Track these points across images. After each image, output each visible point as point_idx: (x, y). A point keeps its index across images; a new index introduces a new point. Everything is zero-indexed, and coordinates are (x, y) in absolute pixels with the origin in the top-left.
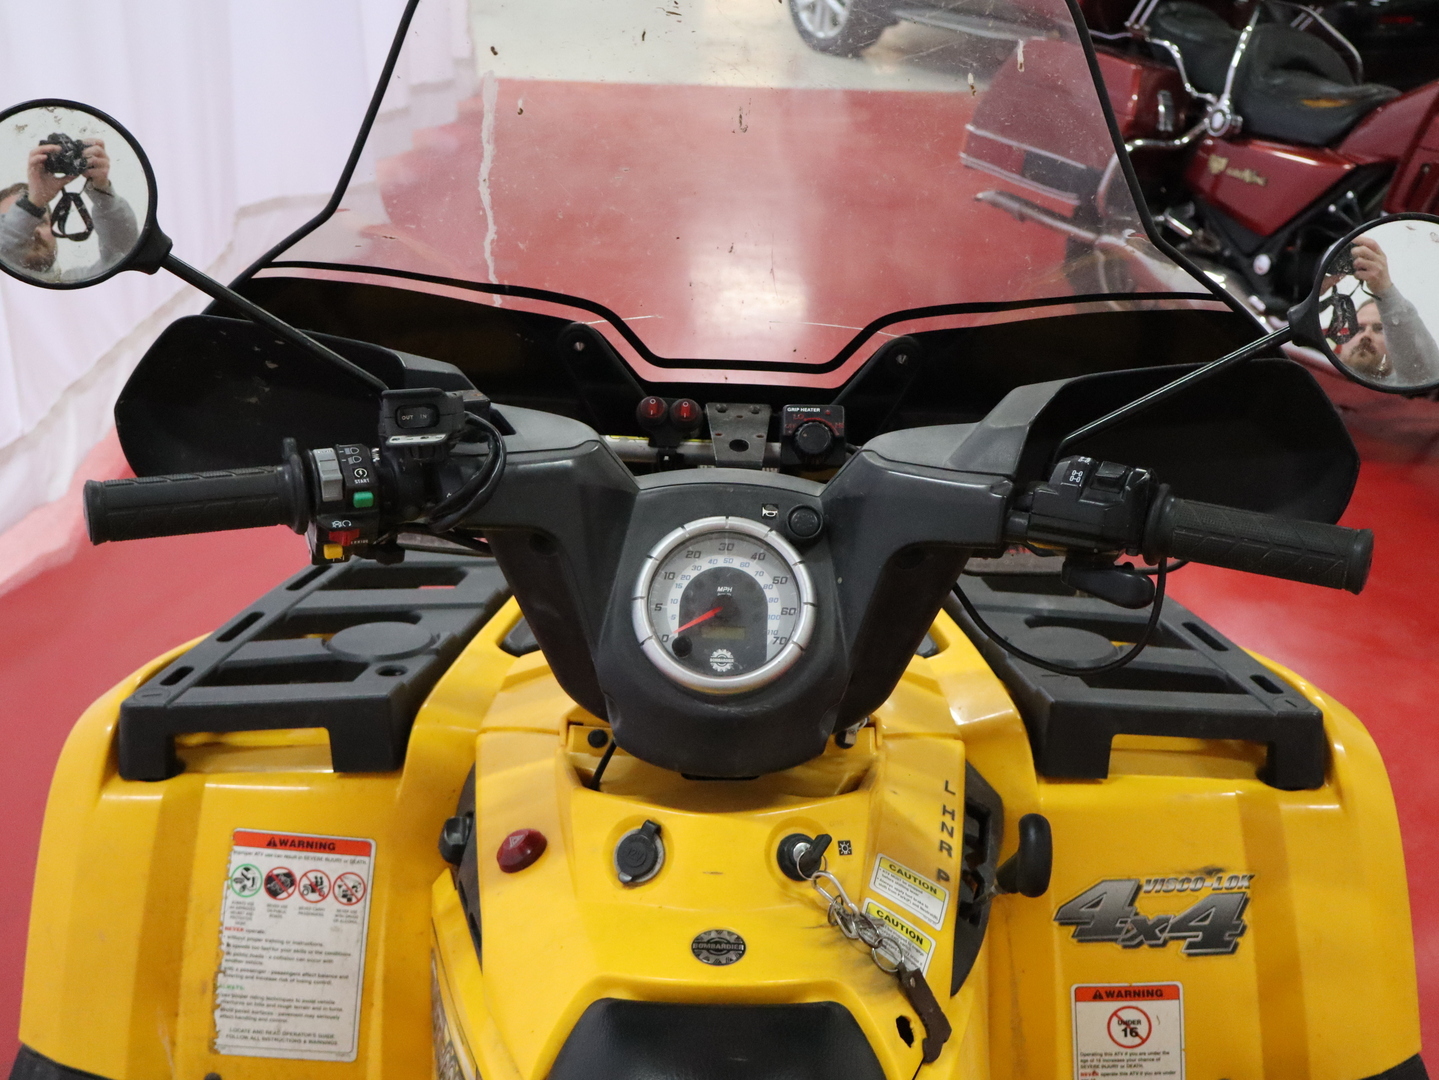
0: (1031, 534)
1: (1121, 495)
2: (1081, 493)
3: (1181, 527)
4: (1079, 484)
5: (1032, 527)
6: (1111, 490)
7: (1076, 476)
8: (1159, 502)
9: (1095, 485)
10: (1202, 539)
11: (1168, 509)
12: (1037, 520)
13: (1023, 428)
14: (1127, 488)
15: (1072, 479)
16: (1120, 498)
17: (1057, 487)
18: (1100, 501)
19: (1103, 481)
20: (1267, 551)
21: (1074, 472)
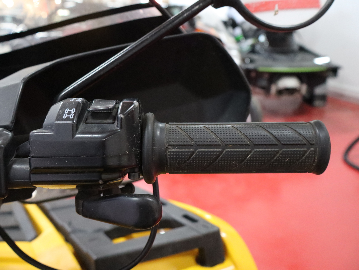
0: (34, 178)
1: (116, 124)
2: (77, 130)
3: (173, 146)
4: (72, 120)
5: (34, 171)
6: (104, 121)
7: (69, 113)
8: (149, 127)
9: (90, 120)
10: (193, 152)
11: (158, 133)
12: (36, 163)
13: (16, 86)
14: (121, 116)
15: (65, 116)
16: (115, 127)
17: (51, 127)
18: (98, 133)
19: (96, 114)
20: (250, 152)
21: (67, 110)
